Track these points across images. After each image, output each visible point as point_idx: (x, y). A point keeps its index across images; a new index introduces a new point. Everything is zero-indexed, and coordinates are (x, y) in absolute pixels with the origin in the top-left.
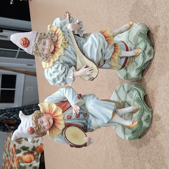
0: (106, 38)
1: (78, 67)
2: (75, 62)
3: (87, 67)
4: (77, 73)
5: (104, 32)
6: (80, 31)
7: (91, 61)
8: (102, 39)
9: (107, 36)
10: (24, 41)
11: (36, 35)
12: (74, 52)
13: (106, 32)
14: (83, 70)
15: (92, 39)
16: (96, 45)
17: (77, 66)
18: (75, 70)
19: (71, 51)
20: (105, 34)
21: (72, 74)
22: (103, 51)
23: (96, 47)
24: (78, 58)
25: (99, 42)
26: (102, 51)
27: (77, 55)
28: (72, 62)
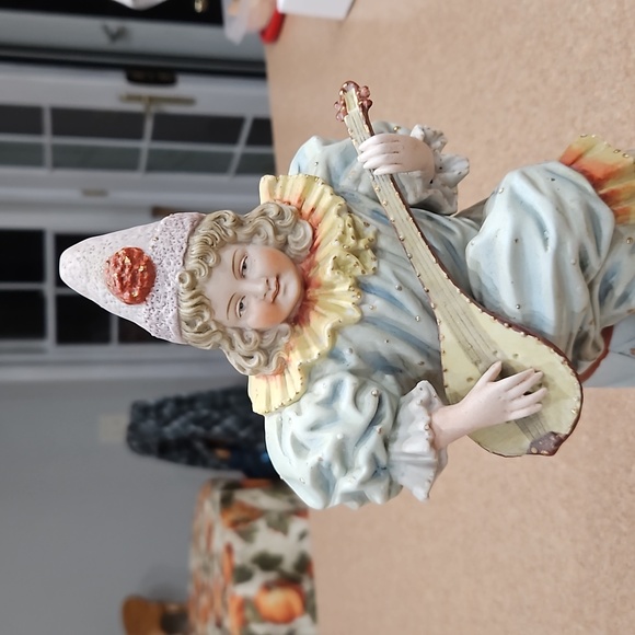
0: (596, 183)
1: (452, 381)
2: (433, 355)
3: (504, 373)
4: (452, 418)
5: (580, 156)
6: (438, 182)
7: (527, 333)
8: (575, 191)
9: (599, 174)
10: (123, 270)
11: (188, 227)
12: (414, 294)
13: (589, 156)
15: (516, 201)
16: (542, 229)
17: (448, 379)
18: (437, 401)
19: (398, 295)
20: (585, 163)
21: (421, 426)
22: (594, 262)
23: (545, 241)
24: (444, 329)
25: (560, 209)
26: (583, 264)
27: (437, 312)
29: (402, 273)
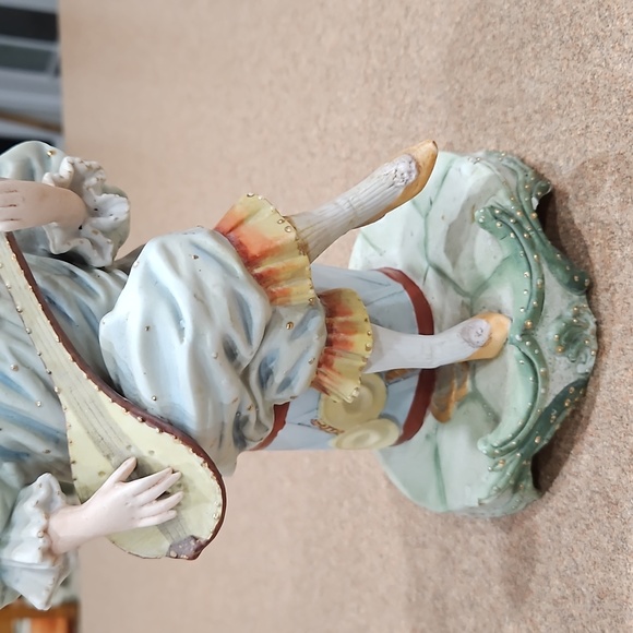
0: (249, 261)
5: (241, 222)
6: (87, 229)
8: (221, 275)
9: (254, 250)
13: (251, 223)
14: (110, 499)
16: (177, 318)
20: (245, 234)
23: (181, 331)
25: (199, 296)
28: (38, 446)
29: (20, 349)
